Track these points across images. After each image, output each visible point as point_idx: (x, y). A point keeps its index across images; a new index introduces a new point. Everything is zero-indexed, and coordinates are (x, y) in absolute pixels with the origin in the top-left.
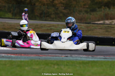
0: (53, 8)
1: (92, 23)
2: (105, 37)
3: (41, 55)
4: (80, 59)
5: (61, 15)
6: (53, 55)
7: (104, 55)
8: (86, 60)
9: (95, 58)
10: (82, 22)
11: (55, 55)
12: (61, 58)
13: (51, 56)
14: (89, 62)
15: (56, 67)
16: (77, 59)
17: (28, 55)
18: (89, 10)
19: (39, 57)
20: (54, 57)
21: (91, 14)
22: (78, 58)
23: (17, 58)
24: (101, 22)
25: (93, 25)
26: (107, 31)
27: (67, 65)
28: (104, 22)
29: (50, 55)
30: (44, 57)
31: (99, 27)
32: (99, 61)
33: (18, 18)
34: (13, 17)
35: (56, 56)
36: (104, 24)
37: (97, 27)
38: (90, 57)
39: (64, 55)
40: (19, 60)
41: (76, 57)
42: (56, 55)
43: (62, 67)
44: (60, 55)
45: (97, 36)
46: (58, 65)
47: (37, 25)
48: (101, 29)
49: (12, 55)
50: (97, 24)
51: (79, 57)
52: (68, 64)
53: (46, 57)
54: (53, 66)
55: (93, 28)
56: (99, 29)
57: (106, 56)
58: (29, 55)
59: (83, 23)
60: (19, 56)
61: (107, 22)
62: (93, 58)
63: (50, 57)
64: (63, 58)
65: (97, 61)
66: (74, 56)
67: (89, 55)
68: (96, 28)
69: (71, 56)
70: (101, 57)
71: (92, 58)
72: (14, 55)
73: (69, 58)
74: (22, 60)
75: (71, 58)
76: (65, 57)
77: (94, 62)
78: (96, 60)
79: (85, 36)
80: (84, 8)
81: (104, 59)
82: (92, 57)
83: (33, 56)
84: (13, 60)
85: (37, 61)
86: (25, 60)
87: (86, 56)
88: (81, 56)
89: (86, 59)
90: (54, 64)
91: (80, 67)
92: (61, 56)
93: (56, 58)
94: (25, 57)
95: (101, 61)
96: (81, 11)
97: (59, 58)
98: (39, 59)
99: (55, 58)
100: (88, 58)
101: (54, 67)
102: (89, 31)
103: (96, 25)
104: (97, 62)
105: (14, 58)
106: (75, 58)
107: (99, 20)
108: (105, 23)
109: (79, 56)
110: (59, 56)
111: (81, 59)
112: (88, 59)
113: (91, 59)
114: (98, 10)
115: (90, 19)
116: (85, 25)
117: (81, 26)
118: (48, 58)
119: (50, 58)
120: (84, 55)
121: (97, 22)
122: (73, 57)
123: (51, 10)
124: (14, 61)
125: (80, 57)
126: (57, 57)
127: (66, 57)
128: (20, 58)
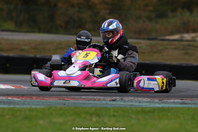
0: (89, 12)
1: (159, 38)
2: (184, 65)
3: (68, 98)
4: (137, 104)
6: (90, 97)
7: (182, 97)
8: (149, 106)
9: (165, 103)
10: (142, 37)
11: (93, 97)
12: (103, 102)
13: (85, 99)
14: (154, 110)
15: (94, 119)
16: (132, 105)
17: (43, 98)
18: (153, 15)
19: (64, 101)
20: (91, 102)
22: (134, 104)
23: (23, 104)
24: (176, 37)
25: (162, 42)
26: (187, 54)
27: (114, 116)
28: (182, 37)
29: (83, 97)
30: (72, 101)
32: (172, 107)
35: (95, 100)
36: (181, 40)
37: (169, 47)
38: (156, 101)
39: (110, 98)
40: (28, 107)
41: (131, 101)
42: (95, 97)
43: (106, 120)
44: (102, 98)
45: (168, 62)
46: (98, 115)
47: (60, 43)
48: (176, 49)
49: (15, 99)
50: (169, 40)
51: (136, 102)
52: (115, 114)
53: (77, 102)
54: (88, 117)
55: (161, 48)
56: (173, 49)
57: (185, 100)
58: (46, 98)
59: (144, 39)
60: (28, 100)
62: (162, 103)
63: (84, 102)
64: (107, 103)
65: (169, 107)
66: (126, 99)
67: (154, 97)
68: (166, 48)
69: (122, 99)
70: (176, 101)
71: (159, 103)
72: (18, 98)
73: (118, 103)
74: (33, 107)
75: (122, 103)
76: (110, 101)
77: (163, 109)
78: (167, 106)
79: (147, 62)
81: (181, 104)
82: (160, 101)
84: (17, 106)
85: (61, 109)
86: (38, 107)
88: (140, 99)
89: (148, 104)
90: (91, 115)
92: (104, 100)
93: (95, 104)
94: (38, 102)
95: (176, 108)
96: (139, 17)
97: (100, 102)
98: (65, 104)
99: (93, 104)
100: (153, 102)
101: (91, 120)
102: (155, 52)
103: (166, 42)
104: (169, 109)
105: (19, 103)
107: (172, 34)
108: (184, 39)
109: (136, 99)
110: (99, 100)
111: (140, 104)
112: (153, 105)
113: (157, 105)
114: (170, 14)
115: (156, 31)
116: (147, 42)
117: (140, 45)
118: (80, 103)
119: (84, 104)
120: (145, 97)
121: (168, 37)
122: (125, 101)
123: (86, 15)
124: (18, 110)
125: (138, 100)
126: (96, 102)
127: (113, 100)
128: (29, 104)
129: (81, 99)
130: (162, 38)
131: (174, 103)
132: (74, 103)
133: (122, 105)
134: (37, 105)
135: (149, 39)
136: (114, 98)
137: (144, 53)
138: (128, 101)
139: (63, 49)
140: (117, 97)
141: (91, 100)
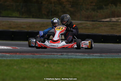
1: (98, 20)
3: (36, 54)
4: (74, 57)
6: (49, 53)
11: (51, 53)
12: (56, 56)
16: (72, 57)
17: (23, 54)
20: (49, 56)
23: (9, 57)
25: (99, 23)
26: (112, 29)
29: (46, 53)
30: (39, 56)
31: (105, 25)
33: (25, 16)
35: (51, 55)
36: (110, 22)
37: (103, 25)
38: (86, 55)
39: (60, 54)
44: (56, 53)
48: (107, 26)
49: (7, 54)
50: (104, 21)
52: (58, 62)
55: (98, 26)
60: (14, 55)
61: (114, 19)
62: (89, 56)
64: (57, 57)
66: (70, 54)
68: (101, 26)
70: (97, 55)
71: (87, 56)
73: (64, 56)
74: (15, 59)
75: (66, 56)
76: (60, 55)
78: (91, 57)
80: (91, 5)
81: (100, 56)
83: (27, 55)
87: (82, 54)
88: (77, 54)
89: (81, 57)
91: (71, 65)
92: (57, 55)
98: (33, 57)
100: (84, 56)
102: (95, 28)
103: (101, 23)
105: (7, 57)
106: (69, 56)
108: (112, 21)
109: (75, 54)
111: (76, 57)
114: (104, 7)
115: (97, 17)
116: (91, 22)
117: (87, 24)
118: (42, 57)
119: (44, 57)
121: (103, 20)
126: (52, 56)
127: (62, 55)
128: (13, 57)
129: (44, 54)
130: (100, 20)
131: (96, 56)
132: (39, 57)
133: (66, 57)
134: (18, 57)
135: (92, 21)
136: (62, 53)
137: (88, 29)
138: (70, 55)
139: (44, 27)
140: (65, 53)
141: (49, 55)
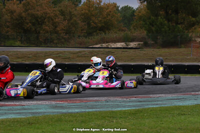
0: (56, 35)
5: (63, 40)
10: (82, 46)
21: (89, 38)
33: (26, 45)
34: (22, 45)
61: (104, 45)
80: (82, 33)
96: (79, 36)
107: (97, 44)
108: (103, 47)
115: (89, 43)
123: (54, 36)
